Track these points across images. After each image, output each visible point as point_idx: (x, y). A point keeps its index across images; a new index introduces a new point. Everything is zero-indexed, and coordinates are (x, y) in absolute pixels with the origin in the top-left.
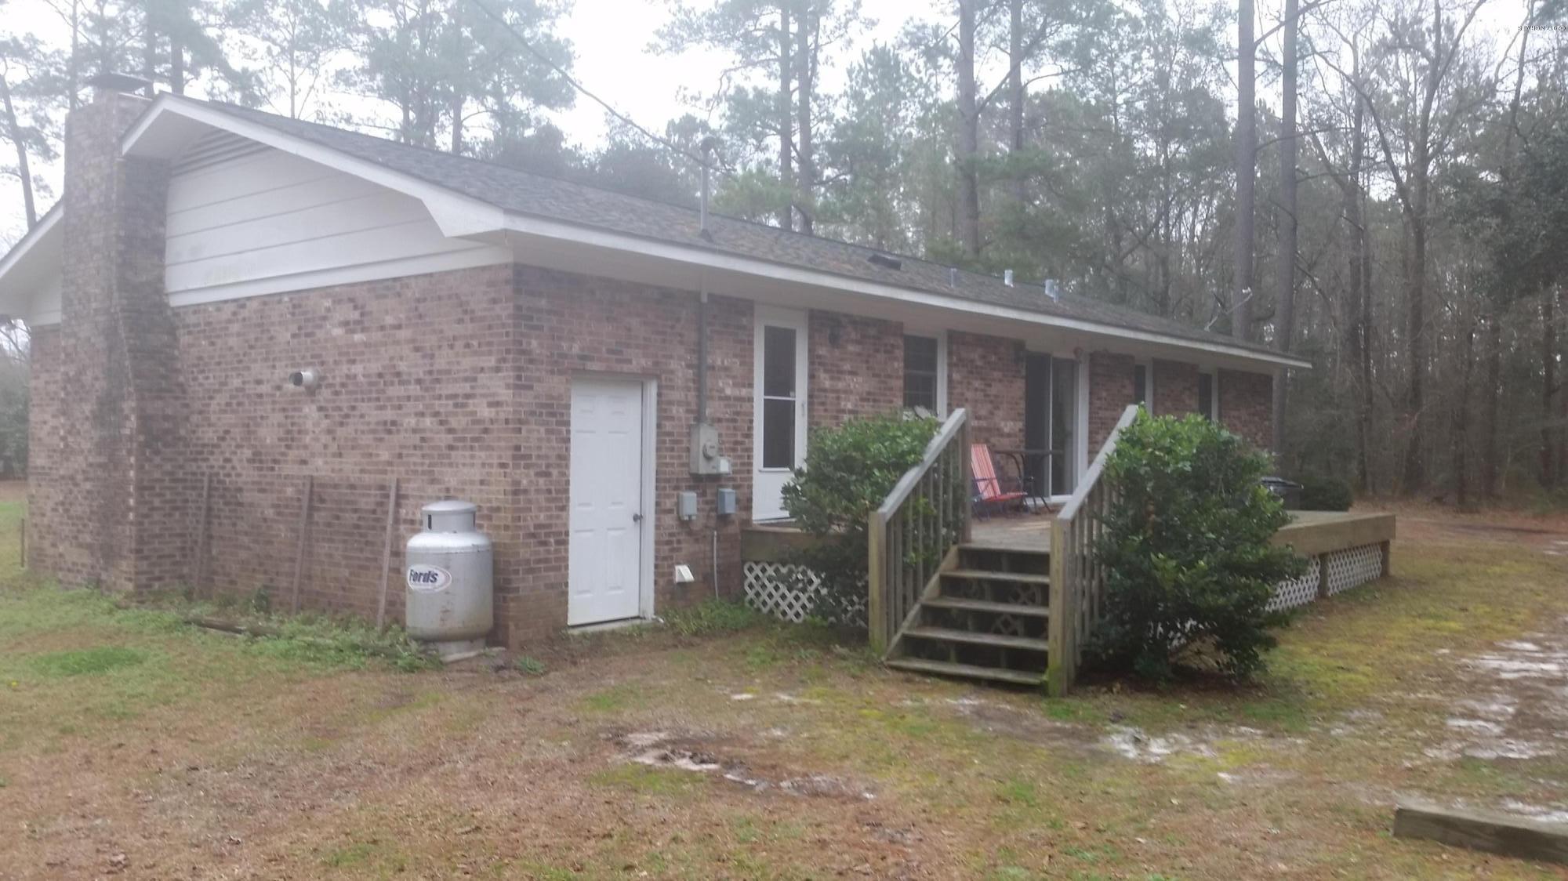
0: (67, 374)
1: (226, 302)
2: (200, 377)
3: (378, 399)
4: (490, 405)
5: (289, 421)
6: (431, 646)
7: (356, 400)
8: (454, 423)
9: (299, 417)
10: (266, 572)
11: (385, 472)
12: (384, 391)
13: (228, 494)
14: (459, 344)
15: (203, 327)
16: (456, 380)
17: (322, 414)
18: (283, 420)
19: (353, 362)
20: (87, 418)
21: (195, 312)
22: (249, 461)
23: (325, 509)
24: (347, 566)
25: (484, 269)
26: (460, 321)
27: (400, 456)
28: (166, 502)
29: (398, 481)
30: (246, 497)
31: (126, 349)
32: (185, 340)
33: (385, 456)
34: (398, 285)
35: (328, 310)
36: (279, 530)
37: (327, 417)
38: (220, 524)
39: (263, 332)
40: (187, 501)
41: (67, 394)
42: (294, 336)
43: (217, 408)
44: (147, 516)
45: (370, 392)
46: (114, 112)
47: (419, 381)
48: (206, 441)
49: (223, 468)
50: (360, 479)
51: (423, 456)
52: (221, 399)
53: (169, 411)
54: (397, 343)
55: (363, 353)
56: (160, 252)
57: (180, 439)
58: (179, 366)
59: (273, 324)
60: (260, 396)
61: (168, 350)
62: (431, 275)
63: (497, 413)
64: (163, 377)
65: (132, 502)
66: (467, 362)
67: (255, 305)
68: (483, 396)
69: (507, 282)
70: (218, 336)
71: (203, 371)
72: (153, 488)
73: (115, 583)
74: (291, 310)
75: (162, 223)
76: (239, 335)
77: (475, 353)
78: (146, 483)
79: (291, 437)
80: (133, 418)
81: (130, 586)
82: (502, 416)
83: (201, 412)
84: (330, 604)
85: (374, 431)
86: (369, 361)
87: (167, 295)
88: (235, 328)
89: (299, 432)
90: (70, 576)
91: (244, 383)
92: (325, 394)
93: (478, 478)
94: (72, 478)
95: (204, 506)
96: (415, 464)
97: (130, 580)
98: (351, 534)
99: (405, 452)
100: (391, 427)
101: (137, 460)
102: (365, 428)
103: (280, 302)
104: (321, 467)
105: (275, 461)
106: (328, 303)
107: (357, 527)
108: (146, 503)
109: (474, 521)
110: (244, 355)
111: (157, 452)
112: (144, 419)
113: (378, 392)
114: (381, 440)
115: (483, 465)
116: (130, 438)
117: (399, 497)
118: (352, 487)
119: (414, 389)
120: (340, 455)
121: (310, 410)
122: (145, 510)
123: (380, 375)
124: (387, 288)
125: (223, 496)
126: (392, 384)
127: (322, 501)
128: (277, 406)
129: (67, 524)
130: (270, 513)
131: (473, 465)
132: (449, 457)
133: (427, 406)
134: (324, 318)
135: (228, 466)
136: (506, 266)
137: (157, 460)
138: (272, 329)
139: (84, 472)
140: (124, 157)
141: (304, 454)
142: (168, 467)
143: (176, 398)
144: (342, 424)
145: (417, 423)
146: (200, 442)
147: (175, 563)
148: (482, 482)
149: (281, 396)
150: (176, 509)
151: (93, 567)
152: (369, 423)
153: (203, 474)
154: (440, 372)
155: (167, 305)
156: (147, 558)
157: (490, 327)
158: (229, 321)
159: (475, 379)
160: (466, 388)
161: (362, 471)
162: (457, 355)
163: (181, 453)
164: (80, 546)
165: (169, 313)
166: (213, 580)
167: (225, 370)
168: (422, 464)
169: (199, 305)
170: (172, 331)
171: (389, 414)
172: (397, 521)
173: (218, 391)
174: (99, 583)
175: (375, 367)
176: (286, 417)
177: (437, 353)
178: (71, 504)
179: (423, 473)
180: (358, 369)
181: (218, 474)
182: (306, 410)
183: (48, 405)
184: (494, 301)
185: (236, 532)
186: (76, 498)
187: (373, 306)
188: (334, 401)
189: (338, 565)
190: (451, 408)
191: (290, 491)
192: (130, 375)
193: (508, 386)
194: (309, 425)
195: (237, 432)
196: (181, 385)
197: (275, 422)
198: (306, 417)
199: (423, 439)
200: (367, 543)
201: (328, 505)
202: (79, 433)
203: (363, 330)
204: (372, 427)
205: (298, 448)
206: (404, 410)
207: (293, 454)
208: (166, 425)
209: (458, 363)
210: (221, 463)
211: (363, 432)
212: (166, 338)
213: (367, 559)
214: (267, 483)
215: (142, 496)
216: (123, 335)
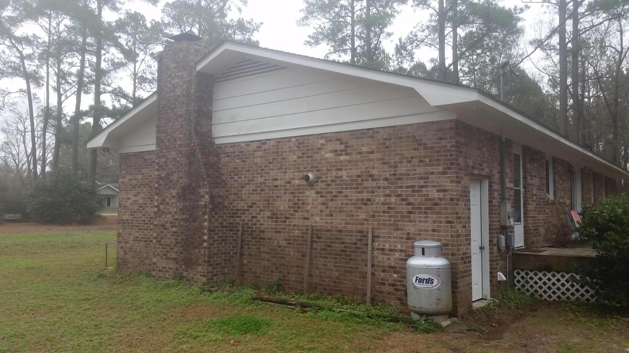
0: (160, 175)
1: (253, 141)
2: (236, 177)
3: (357, 188)
4: (438, 191)
5: (296, 198)
6: (430, 318)
7: (342, 188)
8: (411, 200)
9: (303, 196)
10: (280, 272)
11: (363, 224)
12: (361, 184)
13: (254, 234)
14: (415, 161)
15: (237, 153)
16: (413, 179)
17: (319, 195)
18: (292, 198)
19: (341, 170)
20: (174, 197)
21: (232, 147)
22: (268, 217)
23: (320, 242)
24: (337, 271)
25: (433, 123)
26: (415, 149)
27: (374, 216)
28: (219, 237)
29: (373, 228)
30: (267, 235)
31: (201, 164)
32: (224, 160)
33: (363, 216)
34: (371, 132)
35: (323, 145)
36: (289, 251)
37: (322, 196)
38: (249, 248)
39: (278, 156)
40: (227, 237)
41: (160, 185)
42: (299, 157)
43: (247, 192)
44: (212, 244)
45: (352, 184)
46: (192, 51)
47: (386, 179)
48: (239, 208)
49: (251, 221)
50: (345, 227)
51: (390, 217)
52: (250, 188)
53: (221, 194)
54: (371, 160)
55: (347, 165)
56: (210, 118)
57: (225, 207)
58: (222, 172)
59: (285, 152)
60: (276, 186)
61: (217, 164)
62: (394, 127)
63: (444, 195)
64: (217, 177)
65: (205, 237)
66: (421, 170)
67: (272, 143)
68: (435, 186)
69: (451, 129)
70: (247, 158)
71: (238, 175)
72: (214, 231)
73: (193, 278)
74: (297, 145)
75: (211, 105)
76: (261, 157)
77: (427, 165)
78: (212, 229)
79: (297, 206)
80: (207, 197)
81: (204, 279)
82: (449, 197)
83: (236, 194)
84: (325, 289)
85: (355, 204)
86: (351, 169)
87: (214, 138)
88: (259, 154)
89: (303, 204)
90: (161, 274)
91: (265, 180)
92: (321, 186)
93: (431, 228)
94: (163, 226)
95: (239, 239)
96: (384, 220)
97: (204, 276)
98: (340, 255)
99: (377, 214)
100: (366, 202)
101: (209, 217)
102: (348, 202)
103: (289, 141)
104: (317, 221)
105: (287, 218)
106: (323, 141)
107: (344, 251)
108: (212, 238)
109: (442, 252)
110: (265, 167)
111: (216, 213)
112: (212, 197)
113: (357, 184)
114: (360, 208)
115: (435, 222)
116: (205, 206)
117: (373, 237)
118: (340, 231)
119: (382, 183)
120: (331, 215)
121: (311, 194)
122: (211, 242)
123: (359, 176)
124: (363, 134)
125: (251, 235)
126: (367, 180)
127: (319, 238)
128: (288, 191)
129: (159, 248)
130: (284, 243)
131: (427, 222)
132: (409, 217)
133: (392, 192)
134: (320, 149)
135: (255, 220)
136: (450, 121)
137: (216, 217)
138: (284, 154)
139: (171, 223)
140: (197, 73)
141: (306, 215)
142: (220, 220)
143: (223, 187)
144: (332, 200)
145: (385, 200)
146: (235, 208)
147: (222, 267)
148: (434, 231)
149: (290, 186)
150: (223, 240)
151: (177, 269)
152: (351, 200)
153: (238, 224)
154: (400, 174)
155: (214, 143)
156: (211, 265)
157: (438, 152)
158: (255, 151)
159: (428, 178)
160: (422, 182)
161: (346, 223)
162: (414, 166)
163: (225, 214)
164: (169, 259)
165: (215, 147)
166: (244, 276)
167: (253, 174)
168: (389, 221)
169: (234, 143)
170: (218, 155)
171: (365, 195)
172: (373, 249)
173: (249, 184)
174: (181, 278)
175: (354, 172)
176: (294, 197)
177: (399, 165)
178: (162, 238)
179: (390, 225)
180: (343, 173)
181: (247, 224)
182: (308, 193)
183: (131, 190)
184: (441, 139)
185: (260, 252)
186: (166, 235)
187: (353, 142)
188: (327, 189)
189: (331, 270)
190: (410, 193)
191: (297, 233)
192: (205, 176)
193: (452, 182)
194: (310, 200)
195: (261, 204)
196: (224, 181)
197: (287, 199)
198: (308, 196)
199: (389, 208)
200: (351, 260)
201: (323, 240)
202: (168, 204)
203: (346, 154)
204: (354, 201)
205: (302, 211)
206: (376, 194)
207: (297, 215)
208: (220, 200)
209: (415, 170)
210: (250, 218)
211: (347, 204)
212: (216, 159)
213: (351, 268)
214: (281, 229)
215: (210, 234)
216: (200, 157)
